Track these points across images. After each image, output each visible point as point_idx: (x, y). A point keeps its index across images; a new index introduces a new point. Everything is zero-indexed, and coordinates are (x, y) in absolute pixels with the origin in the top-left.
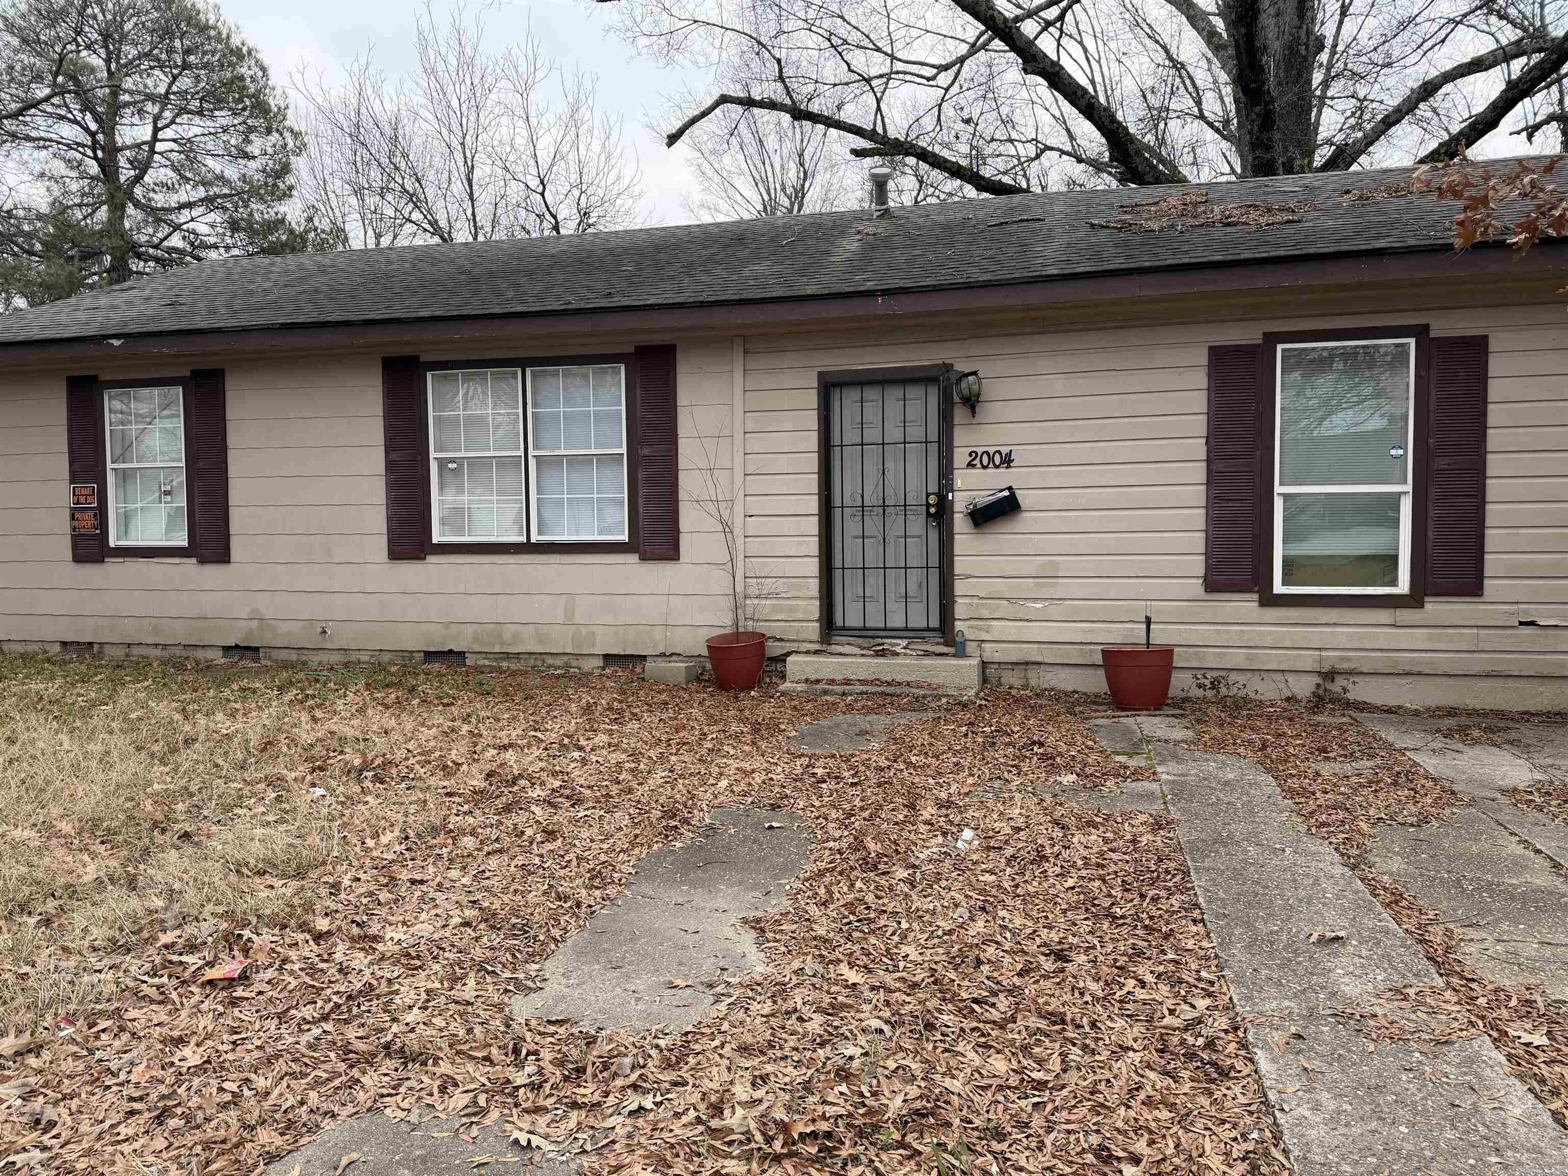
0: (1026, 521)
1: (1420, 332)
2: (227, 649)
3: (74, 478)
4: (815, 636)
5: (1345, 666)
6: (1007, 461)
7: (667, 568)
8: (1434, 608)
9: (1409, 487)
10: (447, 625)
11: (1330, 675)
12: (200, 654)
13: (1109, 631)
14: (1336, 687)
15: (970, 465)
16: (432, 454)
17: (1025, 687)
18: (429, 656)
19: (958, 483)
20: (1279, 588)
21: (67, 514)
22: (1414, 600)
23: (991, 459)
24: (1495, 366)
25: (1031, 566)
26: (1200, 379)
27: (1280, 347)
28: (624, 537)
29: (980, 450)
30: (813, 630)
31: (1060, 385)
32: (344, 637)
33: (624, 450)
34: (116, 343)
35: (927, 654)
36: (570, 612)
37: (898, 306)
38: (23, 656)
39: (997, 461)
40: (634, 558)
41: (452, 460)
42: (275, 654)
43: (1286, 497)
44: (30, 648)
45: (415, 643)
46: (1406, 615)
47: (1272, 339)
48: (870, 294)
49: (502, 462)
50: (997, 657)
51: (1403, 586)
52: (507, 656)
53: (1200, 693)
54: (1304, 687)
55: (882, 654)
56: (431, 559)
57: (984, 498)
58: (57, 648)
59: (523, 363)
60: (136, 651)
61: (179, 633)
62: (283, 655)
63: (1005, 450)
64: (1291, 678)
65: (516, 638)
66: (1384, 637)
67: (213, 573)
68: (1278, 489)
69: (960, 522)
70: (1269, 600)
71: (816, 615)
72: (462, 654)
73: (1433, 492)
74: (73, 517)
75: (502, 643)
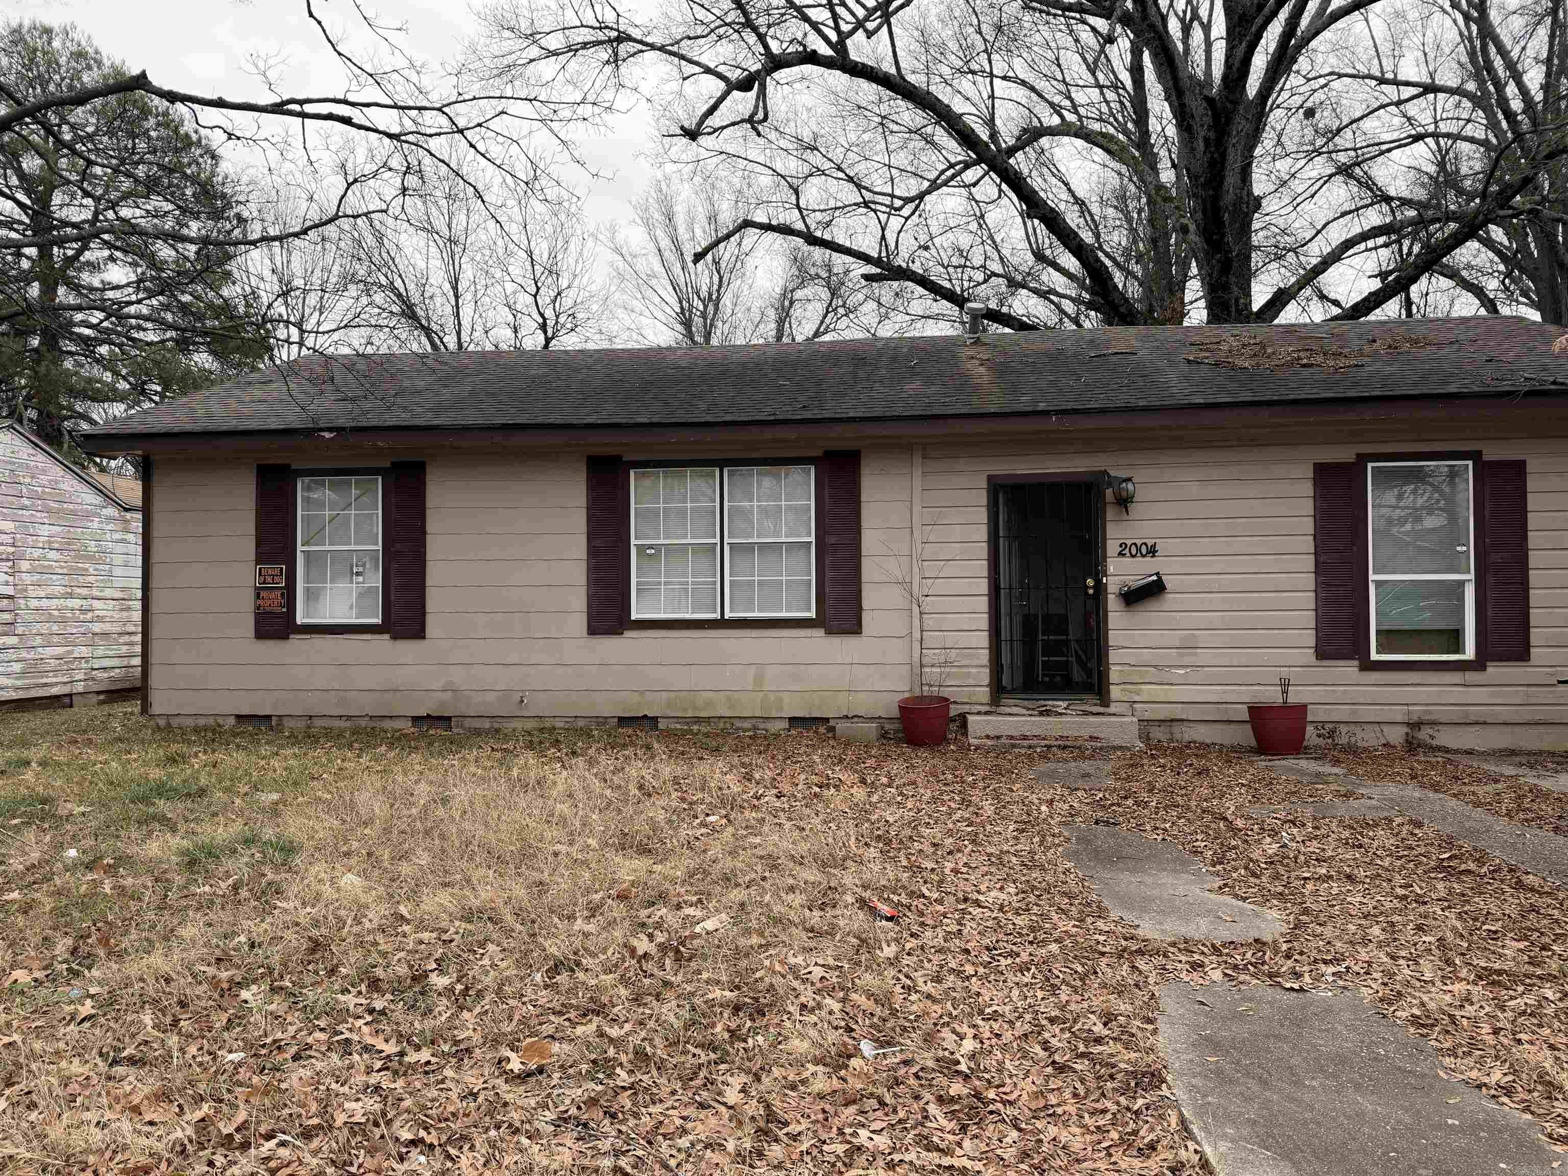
0: (1170, 600)
1: (1475, 456)
2: (416, 719)
3: (260, 559)
4: (986, 698)
5: (1426, 717)
6: (1152, 551)
7: (850, 642)
8: (1494, 671)
9: (1471, 576)
10: (642, 693)
11: (1416, 725)
12: (387, 724)
13: (1239, 693)
14: (1423, 734)
15: (1121, 554)
16: (633, 541)
17: (1171, 740)
18: (623, 721)
19: (1111, 569)
20: (1374, 656)
21: (251, 594)
22: (1478, 665)
23: (1139, 549)
24: (1532, 484)
25: (1174, 638)
26: (1307, 489)
27: (1370, 465)
28: (812, 614)
29: (1129, 542)
30: (983, 694)
31: (1194, 489)
32: (540, 706)
33: (812, 539)
34: (327, 435)
35: (1087, 713)
36: (759, 678)
37: (1067, 424)
38: (196, 730)
39: (1144, 551)
40: (820, 632)
41: (651, 547)
42: (467, 723)
43: (1378, 584)
44: (202, 722)
45: (610, 709)
46: (1472, 676)
47: (1363, 459)
48: (1046, 413)
49: (698, 549)
50: (1147, 716)
51: (1470, 653)
52: (698, 720)
53: (1320, 741)
54: (1396, 735)
55: (1047, 713)
56: (628, 634)
57: (1136, 582)
58: (232, 721)
59: (722, 464)
60: (318, 723)
61: (367, 705)
62: (477, 724)
63: (1150, 543)
64: (1386, 729)
65: (709, 704)
66: (1457, 694)
67: (407, 649)
68: (1372, 577)
69: (1113, 603)
70: (1368, 666)
71: (986, 681)
72: (655, 719)
73: (1491, 580)
74: (258, 596)
75: (695, 708)
